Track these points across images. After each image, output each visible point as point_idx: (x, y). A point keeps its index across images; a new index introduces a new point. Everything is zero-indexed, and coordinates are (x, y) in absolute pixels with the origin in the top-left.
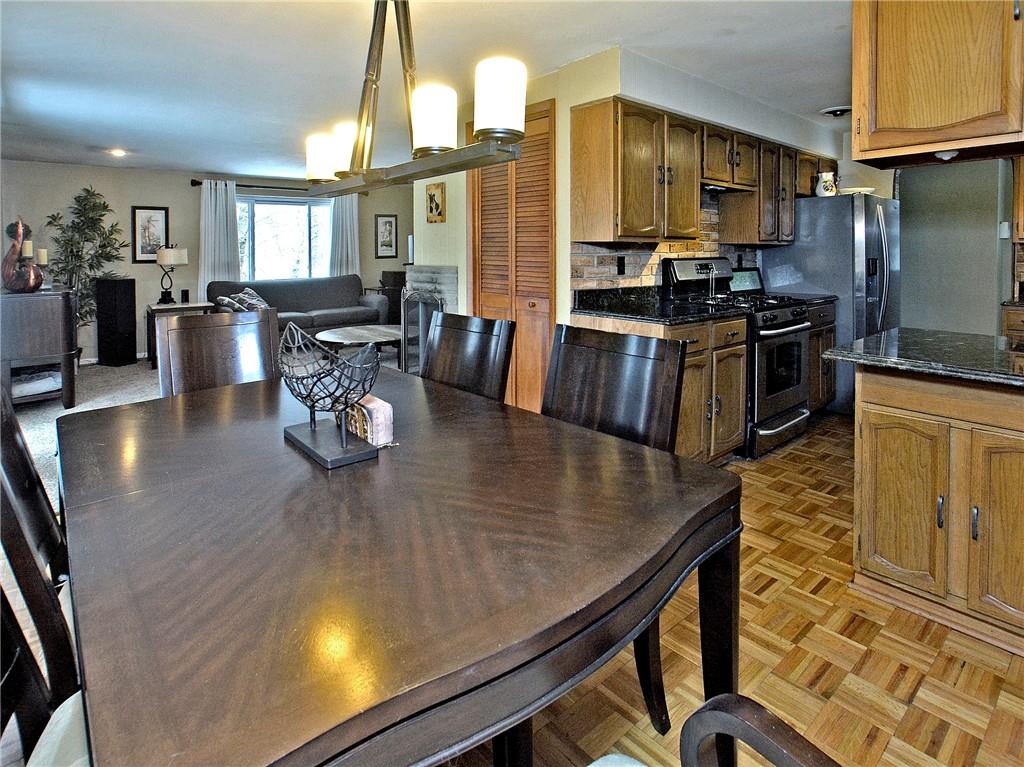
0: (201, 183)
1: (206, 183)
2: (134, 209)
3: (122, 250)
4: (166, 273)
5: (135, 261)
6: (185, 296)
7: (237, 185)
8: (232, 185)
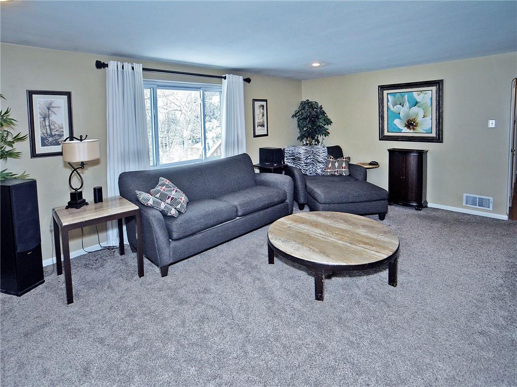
0: (107, 65)
1: (112, 65)
2: (31, 94)
3: (16, 145)
4: (75, 170)
5: (34, 155)
6: (98, 194)
7: (144, 69)
8: (139, 68)
